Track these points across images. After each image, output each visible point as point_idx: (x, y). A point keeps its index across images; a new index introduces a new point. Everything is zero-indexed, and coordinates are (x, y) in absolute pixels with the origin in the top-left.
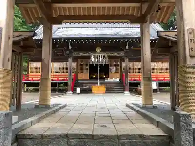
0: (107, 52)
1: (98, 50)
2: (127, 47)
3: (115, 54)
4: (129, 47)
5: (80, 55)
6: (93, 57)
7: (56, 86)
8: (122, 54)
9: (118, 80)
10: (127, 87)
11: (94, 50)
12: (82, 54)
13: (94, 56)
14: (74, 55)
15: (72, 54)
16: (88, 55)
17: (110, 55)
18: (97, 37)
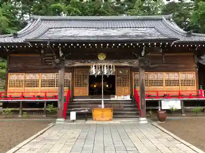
0: (114, 61)
1: (102, 57)
2: (143, 54)
3: (125, 64)
4: (145, 54)
5: (76, 65)
6: (94, 68)
7: (43, 107)
8: (136, 63)
9: (128, 98)
10: (144, 111)
11: (95, 58)
12: (78, 64)
13: (95, 66)
14: (67, 65)
15: (64, 64)
16: (86, 64)
17: (118, 64)
18: (99, 39)
